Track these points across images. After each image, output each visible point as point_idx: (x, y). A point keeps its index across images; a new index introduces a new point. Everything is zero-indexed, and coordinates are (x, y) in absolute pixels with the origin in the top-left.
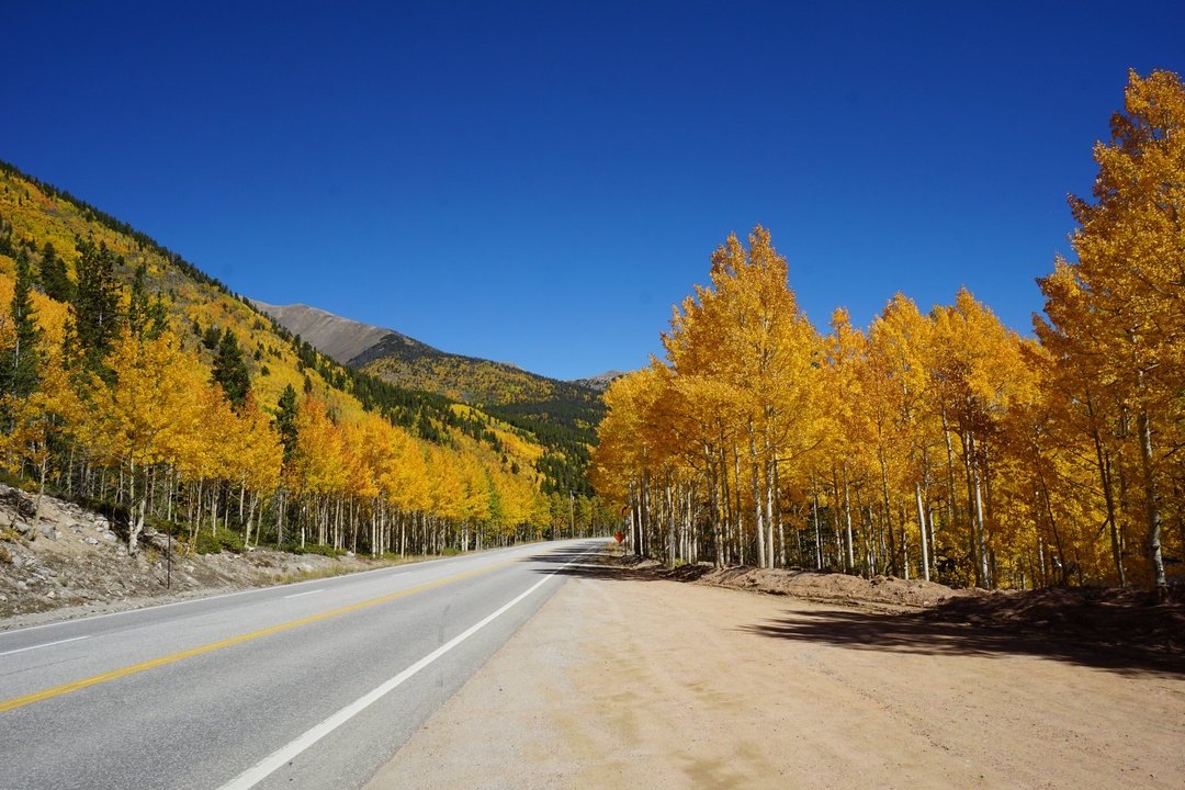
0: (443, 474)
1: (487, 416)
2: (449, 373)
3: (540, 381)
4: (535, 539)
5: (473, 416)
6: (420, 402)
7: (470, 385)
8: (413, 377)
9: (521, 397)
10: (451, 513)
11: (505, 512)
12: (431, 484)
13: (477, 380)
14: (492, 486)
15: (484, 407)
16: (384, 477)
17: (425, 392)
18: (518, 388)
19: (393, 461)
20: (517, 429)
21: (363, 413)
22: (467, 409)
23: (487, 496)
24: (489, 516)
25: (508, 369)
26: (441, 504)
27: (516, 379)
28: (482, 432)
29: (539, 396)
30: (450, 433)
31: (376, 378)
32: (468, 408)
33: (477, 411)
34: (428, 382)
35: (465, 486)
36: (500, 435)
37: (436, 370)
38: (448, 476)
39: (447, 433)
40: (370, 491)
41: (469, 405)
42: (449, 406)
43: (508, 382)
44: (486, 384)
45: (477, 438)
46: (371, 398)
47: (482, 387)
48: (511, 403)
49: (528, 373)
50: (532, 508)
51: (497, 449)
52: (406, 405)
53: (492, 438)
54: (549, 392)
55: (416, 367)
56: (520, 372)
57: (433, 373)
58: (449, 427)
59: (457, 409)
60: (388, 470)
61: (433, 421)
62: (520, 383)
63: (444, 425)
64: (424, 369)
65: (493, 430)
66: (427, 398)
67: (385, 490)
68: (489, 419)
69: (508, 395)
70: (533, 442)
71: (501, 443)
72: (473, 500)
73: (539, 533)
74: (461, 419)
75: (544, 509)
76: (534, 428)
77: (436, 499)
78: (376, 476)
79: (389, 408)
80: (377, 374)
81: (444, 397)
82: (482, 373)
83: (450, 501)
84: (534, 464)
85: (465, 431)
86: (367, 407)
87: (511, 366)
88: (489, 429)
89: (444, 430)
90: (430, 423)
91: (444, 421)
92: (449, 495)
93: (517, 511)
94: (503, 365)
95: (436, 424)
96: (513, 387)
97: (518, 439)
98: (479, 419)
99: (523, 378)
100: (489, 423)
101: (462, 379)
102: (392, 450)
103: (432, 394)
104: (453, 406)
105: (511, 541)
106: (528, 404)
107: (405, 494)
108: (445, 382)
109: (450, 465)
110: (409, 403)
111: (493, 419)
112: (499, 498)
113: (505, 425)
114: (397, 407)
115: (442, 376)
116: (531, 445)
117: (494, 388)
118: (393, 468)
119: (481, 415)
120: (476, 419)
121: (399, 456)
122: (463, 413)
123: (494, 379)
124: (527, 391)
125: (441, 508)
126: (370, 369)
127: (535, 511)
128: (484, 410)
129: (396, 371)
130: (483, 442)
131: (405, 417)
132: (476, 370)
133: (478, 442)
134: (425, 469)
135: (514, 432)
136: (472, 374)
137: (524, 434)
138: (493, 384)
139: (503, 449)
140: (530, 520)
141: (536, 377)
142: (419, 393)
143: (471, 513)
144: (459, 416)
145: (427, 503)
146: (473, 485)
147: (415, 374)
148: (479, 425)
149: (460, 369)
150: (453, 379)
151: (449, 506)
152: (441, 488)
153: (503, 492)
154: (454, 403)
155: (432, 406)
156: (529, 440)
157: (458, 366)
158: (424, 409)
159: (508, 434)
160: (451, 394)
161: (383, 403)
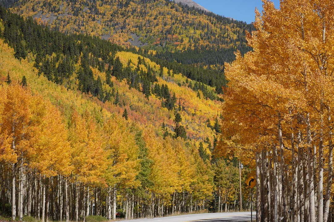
0: (86, 139)
1: (158, 66)
2: (116, 12)
3: (225, 24)
4: (197, 209)
5: (142, 66)
6: (80, 48)
7: (140, 28)
8: (74, 18)
9: (201, 42)
10: (93, 179)
11: (159, 180)
12: (73, 150)
13: (149, 21)
14: (144, 151)
15: (157, 55)
16: (24, 143)
17: (88, 37)
18: (198, 32)
19: (32, 128)
20: (194, 82)
21: (15, 61)
22: (135, 58)
23: (136, 163)
24: (138, 184)
25: (186, 9)
26: (84, 169)
27: (196, 22)
28: (153, 86)
29: (223, 42)
30: (115, 86)
31: (30, 20)
32: (137, 56)
33: (147, 60)
34: (92, 24)
35: (109, 152)
36: (173, 88)
37: (101, 10)
38: (91, 142)
39: (111, 85)
40: (9, 157)
41: (139, 52)
42: (114, 53)
43: (187, 25)
44: (160, 26)
45: (146, 92)
46: (24, 43)
47: (155, 30)
48: (189, 50)
49: (210, 15)
50: (192, 177)
51: (169, 105)
52: (64, 52)
53: (163, 92)
54: (235, 37)
55: (78, 5)
56: (201, 12)
57: (97, 13)
58: (113, 79)
59: (124, 57)
60: (27, 137)
61: (95, 71)
62: (200, 26)
63: (108, 76)
64: (86, 9)
65: (165, 83)
66: (88, 44)
67: (25, 156)
68: (161, 70)
69: (186, 41)
70: (213, 98)
71: (174, 98)
72: (120, 167)
73: (202, 204)
74: (128, 69)
75: (206, 177)
76: (214, 81)
77: (78, 165)
78: (17, 142)
79: (44, 55)
80: (31, 13)
81: (108, 43)
82: (155, 13)
83: (93, 167)
84: (212, 123)
85: (132, 84)
86: (19, 55)
87: (190, 5)
88: (161, 82)
89: (108, 82)
90: (91, 74)
91: (108, 72)
92: (92, 161)
93: (174, 179)
94: (180, 4)
95: (99, 75)
96: (192, 31)
97: (194, 94)
98: (150, 69)
99: (204, 20)
100: (161, 75)
101: (132, 21)
102: (31, 116)
103: (95, 39)
104: (119, 54)
105: (168, 211)
106: (209, 52)
107: (44, 160)
108: (111, 24)
109: (94, 130)
110: (67, 50)
111: (165, 70)
112: (153, 164)
113: (179, 77)
114: (54, 55)
115: (108, 17)
116: (210, 102)
117: (169, 32)
118: (31, 134)
119: (152, 64)
120: (145, 70)
121: (38, 122)
122: (130, 62)
123: (169, 21)
124: (208, 36)
125: (84, 174)
126: (24, 8)
127: (195, 180)
128: (157, 59)
129: (54, 10)
130: (153, 97)
131: (62, 66)
132: (148, 10)
133: (147, 96)
134: (66, 134)
135: (190, 86)
136: (143, 14)
137: (202, 89)
138: (168, 27)
139: (176, 105)
140: (188, 189)
141: (220, 19)
142: (79, 37)
143: (118, 180)
144: (125, 65)
145: (67, 169)
146: (121, 150)
147: (76, 14)
148: (150, 77)
149: (129, 8)
150: (120, 20)
151: (92, 172)
152: (83, 154)
153: (158, 158)
154: (121, 49)
155: (94, 54)
156: (208, 96)
157: (127, 5)
158: (85, 56)
159: (183, 88)
160: (118, 38)
161: (38, 50)
